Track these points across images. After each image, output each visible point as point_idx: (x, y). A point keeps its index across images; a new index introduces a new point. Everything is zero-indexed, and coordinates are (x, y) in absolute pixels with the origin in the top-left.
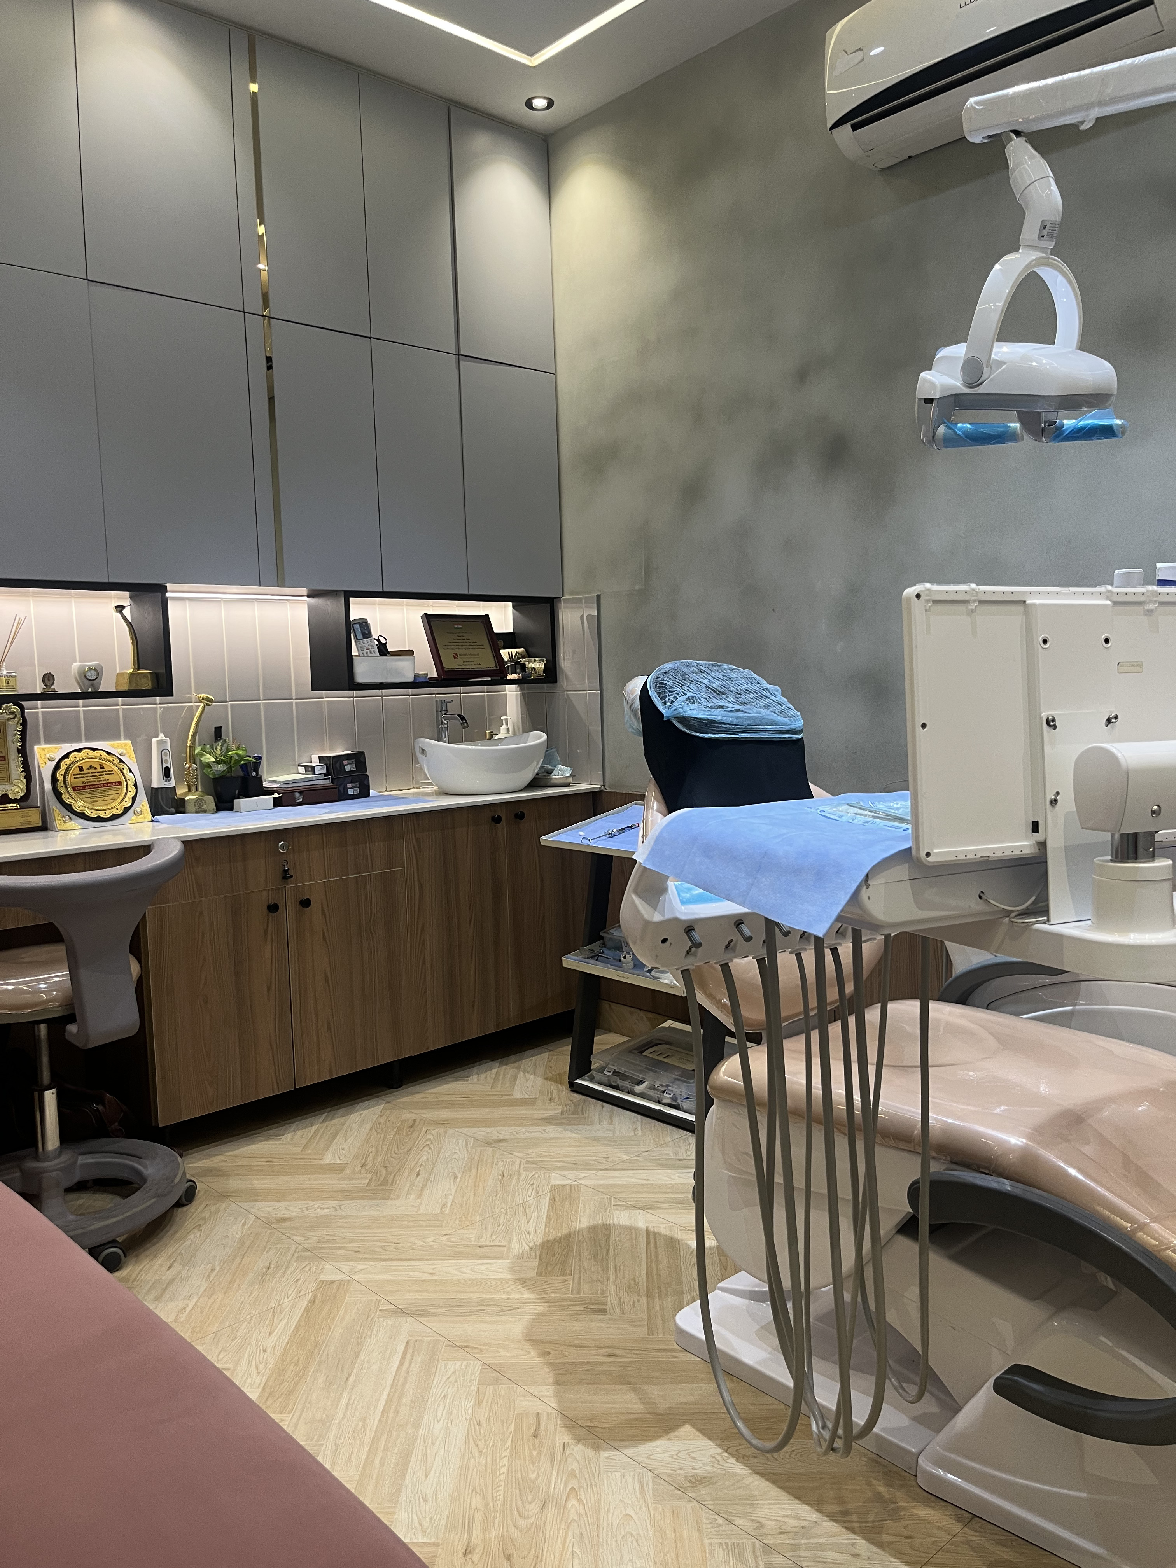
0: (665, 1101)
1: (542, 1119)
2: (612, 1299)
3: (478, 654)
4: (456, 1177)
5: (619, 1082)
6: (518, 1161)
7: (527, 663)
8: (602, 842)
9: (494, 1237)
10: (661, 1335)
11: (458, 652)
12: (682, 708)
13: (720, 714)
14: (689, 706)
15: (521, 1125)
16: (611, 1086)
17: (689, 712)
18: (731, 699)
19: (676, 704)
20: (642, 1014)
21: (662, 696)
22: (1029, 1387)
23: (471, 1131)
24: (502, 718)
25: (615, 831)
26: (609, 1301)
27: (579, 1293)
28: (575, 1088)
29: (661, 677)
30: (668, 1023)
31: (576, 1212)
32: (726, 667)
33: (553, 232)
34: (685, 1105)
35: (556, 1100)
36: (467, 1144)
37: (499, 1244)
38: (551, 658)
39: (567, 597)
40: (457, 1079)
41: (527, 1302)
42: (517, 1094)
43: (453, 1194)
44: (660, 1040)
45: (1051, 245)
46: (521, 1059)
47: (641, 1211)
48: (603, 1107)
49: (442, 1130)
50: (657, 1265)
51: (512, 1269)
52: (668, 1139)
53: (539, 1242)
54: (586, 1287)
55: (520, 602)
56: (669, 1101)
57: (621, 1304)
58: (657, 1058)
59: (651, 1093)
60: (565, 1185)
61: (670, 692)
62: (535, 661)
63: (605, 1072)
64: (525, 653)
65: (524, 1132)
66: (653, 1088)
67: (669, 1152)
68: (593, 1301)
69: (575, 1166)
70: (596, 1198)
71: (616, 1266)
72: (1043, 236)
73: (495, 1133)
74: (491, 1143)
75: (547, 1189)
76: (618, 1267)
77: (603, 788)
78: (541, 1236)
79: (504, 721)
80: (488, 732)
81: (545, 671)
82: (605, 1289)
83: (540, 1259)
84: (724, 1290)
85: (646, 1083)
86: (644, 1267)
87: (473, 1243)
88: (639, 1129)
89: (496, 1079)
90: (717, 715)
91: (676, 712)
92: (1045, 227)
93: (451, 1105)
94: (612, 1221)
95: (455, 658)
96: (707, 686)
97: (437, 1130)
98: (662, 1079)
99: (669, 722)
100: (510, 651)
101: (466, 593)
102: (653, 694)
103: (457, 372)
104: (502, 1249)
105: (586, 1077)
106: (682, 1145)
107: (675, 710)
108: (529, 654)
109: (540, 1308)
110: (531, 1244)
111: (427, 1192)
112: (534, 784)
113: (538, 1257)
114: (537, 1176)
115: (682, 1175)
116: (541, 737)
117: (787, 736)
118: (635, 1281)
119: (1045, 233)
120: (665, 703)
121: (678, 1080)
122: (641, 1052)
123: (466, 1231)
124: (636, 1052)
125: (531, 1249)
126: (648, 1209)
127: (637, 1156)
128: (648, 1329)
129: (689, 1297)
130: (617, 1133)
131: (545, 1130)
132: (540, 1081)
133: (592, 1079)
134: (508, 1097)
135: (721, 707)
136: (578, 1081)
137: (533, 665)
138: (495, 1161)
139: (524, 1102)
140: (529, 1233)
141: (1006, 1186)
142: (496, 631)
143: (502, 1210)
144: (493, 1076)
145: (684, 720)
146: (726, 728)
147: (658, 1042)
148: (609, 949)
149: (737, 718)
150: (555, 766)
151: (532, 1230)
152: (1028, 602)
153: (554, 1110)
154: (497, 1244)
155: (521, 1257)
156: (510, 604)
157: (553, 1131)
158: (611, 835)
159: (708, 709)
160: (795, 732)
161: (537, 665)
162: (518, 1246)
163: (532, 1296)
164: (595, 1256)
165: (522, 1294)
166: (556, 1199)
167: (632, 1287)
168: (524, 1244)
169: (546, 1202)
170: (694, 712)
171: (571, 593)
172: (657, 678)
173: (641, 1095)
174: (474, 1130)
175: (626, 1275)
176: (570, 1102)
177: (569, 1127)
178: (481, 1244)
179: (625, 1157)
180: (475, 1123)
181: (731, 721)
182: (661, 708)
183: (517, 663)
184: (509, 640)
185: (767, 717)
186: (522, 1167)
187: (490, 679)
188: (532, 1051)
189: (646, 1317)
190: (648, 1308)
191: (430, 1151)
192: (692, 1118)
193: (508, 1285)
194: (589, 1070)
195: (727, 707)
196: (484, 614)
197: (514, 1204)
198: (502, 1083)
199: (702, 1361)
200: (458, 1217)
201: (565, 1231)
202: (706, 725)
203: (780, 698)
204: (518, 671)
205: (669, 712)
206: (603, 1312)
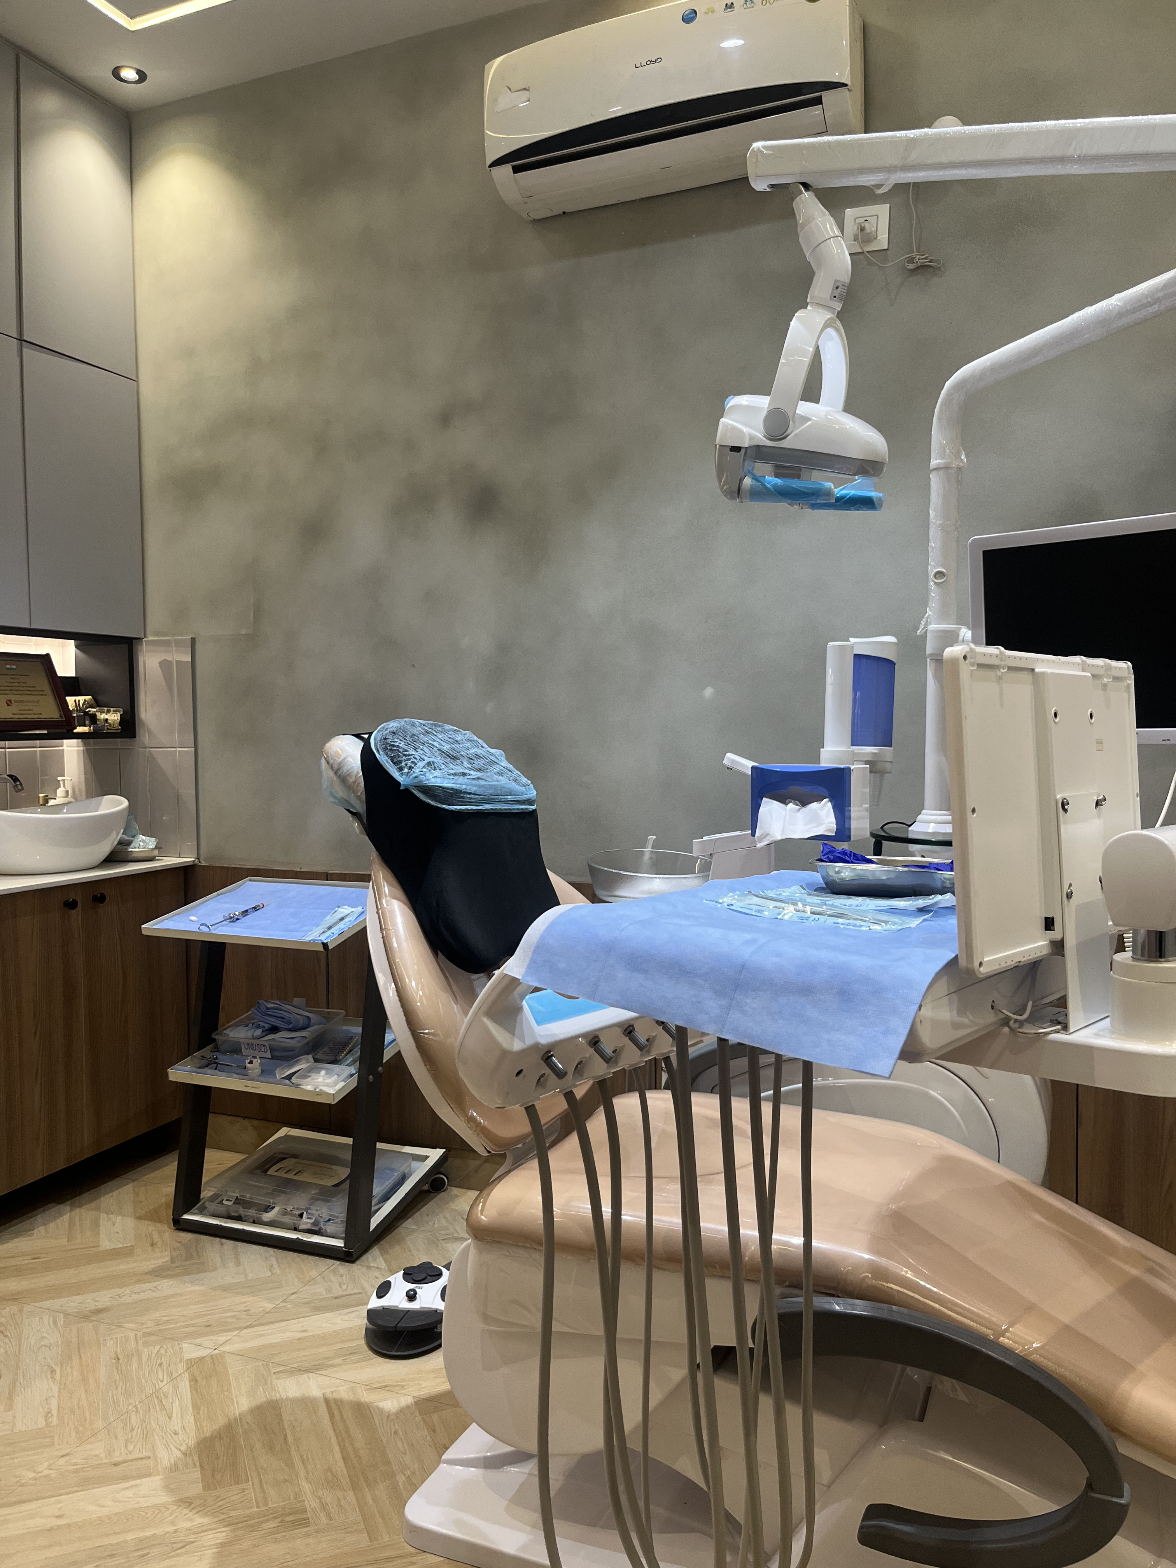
0: (302, 1227)
1: (148, 1273)
2: (310, 1503)
3: (38, 702)
4: (53, 1371)
5: (242, 1211)
6: (131, 1335)
7: (98, 714)
8: (225, 928)
9: (130, 1448)
10: (386, 1538)
11: (13, 698)
12: (424, 775)
13: (463, 782)
14: (431, 773)
15: (121, 1286)
16: (230, 1217)
17: (433, 780)
18: (466, 764)
19: (417, 770)
20: (246, 1122)
21: (395, 760)
22: (898, 1531)
23: (55, 1304)
24: (59, 778)
25: (237, 913)
26: (308, 1507)
27: (266, 1504)
28: (179, 1225)
29: (390, 737)
30: (284, 1131)
31: (229, 1390)
32: (447, 728)
33: (136, 219)
34: (330, 1228)
35: (159, 1245)
36: (55, 1322)
37: (141, 1456)
38: (128, 707)
39: (150, 638)
40: (17, 1235)
41: (202, 1530)
42: (106, 1244)
43: (56, 1395)
44: (284, 1153)
45: (838, 306)
46: (97, 1197)
47: (311, 1374)
48: (222, 1244)
49: (15, 1308)
50: (352, 1444)
51: (168, 1488)
52: (314, 1273)
53: (192, 1442)
54: (272, 1493)
55: (84, 641)
56: (308, 1226)
57: (324, 1507)
58: (286, 1176)
59: (286, 1219)
60: (204, 1358)
61: (405, 755)
62: (108, 711)
63: (224, 1202)
64: (93, 702)
65: (130, 1294)
66: (285, 1213)
67: (319, 1290)
68: (288, 1511)
69: (209, 1328)
70: (248, 1367)
71: (302, 1456)
72: (835, 297)
73: (89, 1301)
74: (90, 1317)
75: (181, 1368)
76: (305, 1457)
77: (197, 861)
78: (193, 1434)
79: (61, 783)
80: (41, 795)
81: (121, 723)
82: (297, 1490)
83: (201, 1467)
84: (452, 1462)
85: (276, 1209)
86: (337, 1449)
87: (104, 1461)
88: (276, 1265)
89: (71, 1225)
90: (460, 784)
91: (416, 781)
92: (837, 288)
93: (19, 1272)
94: (278, 1396)
95: (8, 705)
96: (439, 750)
97: (8, 1309)
98: (299, 1201)
99: (407, 791)
100: (77, 698)
101: (27, 626)
102: (383, 758)
103: (18, 359)
104: (145, 1462)
105: (194, 1210)
106: (333, 1279)
107: (416, 777)
108: (98, 703)
109: (220, 1535)
110: (183, 1448)
111: (18, 1401)
112: (112, 859)
113: (198, 1464)
114: (163, 1351)
115: (346, 1317)
116: (121, 803)
117: (524, 807)
118: (331, 1472)
119: (837, 293)
120: (401, 769)
121: (317, 1199)
122: (266, 1171)
123: (89, 1446)
124: (259, 1171)
125: (185, 1454)
126: (318, 1369)
127: (284, 1301)
128: (368, 1534)
129: (404, 1478)
130: (250, 1276)
131: (156, 1287)
132: (130, 1222)
133: (201, 1212)
134: (94, 1250)
135: (464, 774)
136: (186, 1217)
137: (107, 717)
138: (101, 1339)
139: (116, 1254)
140: (176, 1433)
141: (859, 1308)
142: (60, 674)
143: (130, 1407)
144: (67, 1224)
145: (428, 790)
146: (471, 798)
147: (281, 1156)
148: (225, 1053)
149: (480, 786)
150: (133, 837)
151: (178, 1428)
152: (1037, 670)
153: (160, 1258)
154: (137, 1456)
155: (174, 1468)
156: (72, 642)
157: (167, 1286)
158: (233, 919)
159: (452, 777)
160: (530, 802)
161: (114, 717)
162: (167, 1455)
163: (206, 1520)
164: (271, 1448)
165: (192, 1520)
166: (198, 1378)
167: (331, 1481)
168: (174, 1449)
169: (185, 1385)
170: (439, 780)
171: (156, 634)
172: (385, 739)
173: (271, 1224)
174: (62, 1301)
175: (318, 1466)
176: (178, 1245)
177: (186, 1278)
178: (115, 1460)
179: (269, 1306)
180: (57, 1291)
181: (475, 791)
182: (396, 775)
183: (86, 713)
184: (72, 686)
185: (506, 786)
186: (140, 1342)
187: (46, 732)
188: (110, 1184)
189: (360, 1518)
190: (359, 1505)
191: (7, 1340)
192: (340, 1243)
193: (169, 1512)
194: (198, 1199)
195: (470, 775)
196: (44, 653)
197: (144, 1397)
198: (81, 1232)
199: (447, 1561)
200: (73, 1427)
201: (221, 1421)
202: (452, 795)
203: (505, 763)
204: (87, 722)
205: (407, 779)
206: (303, 1523)
